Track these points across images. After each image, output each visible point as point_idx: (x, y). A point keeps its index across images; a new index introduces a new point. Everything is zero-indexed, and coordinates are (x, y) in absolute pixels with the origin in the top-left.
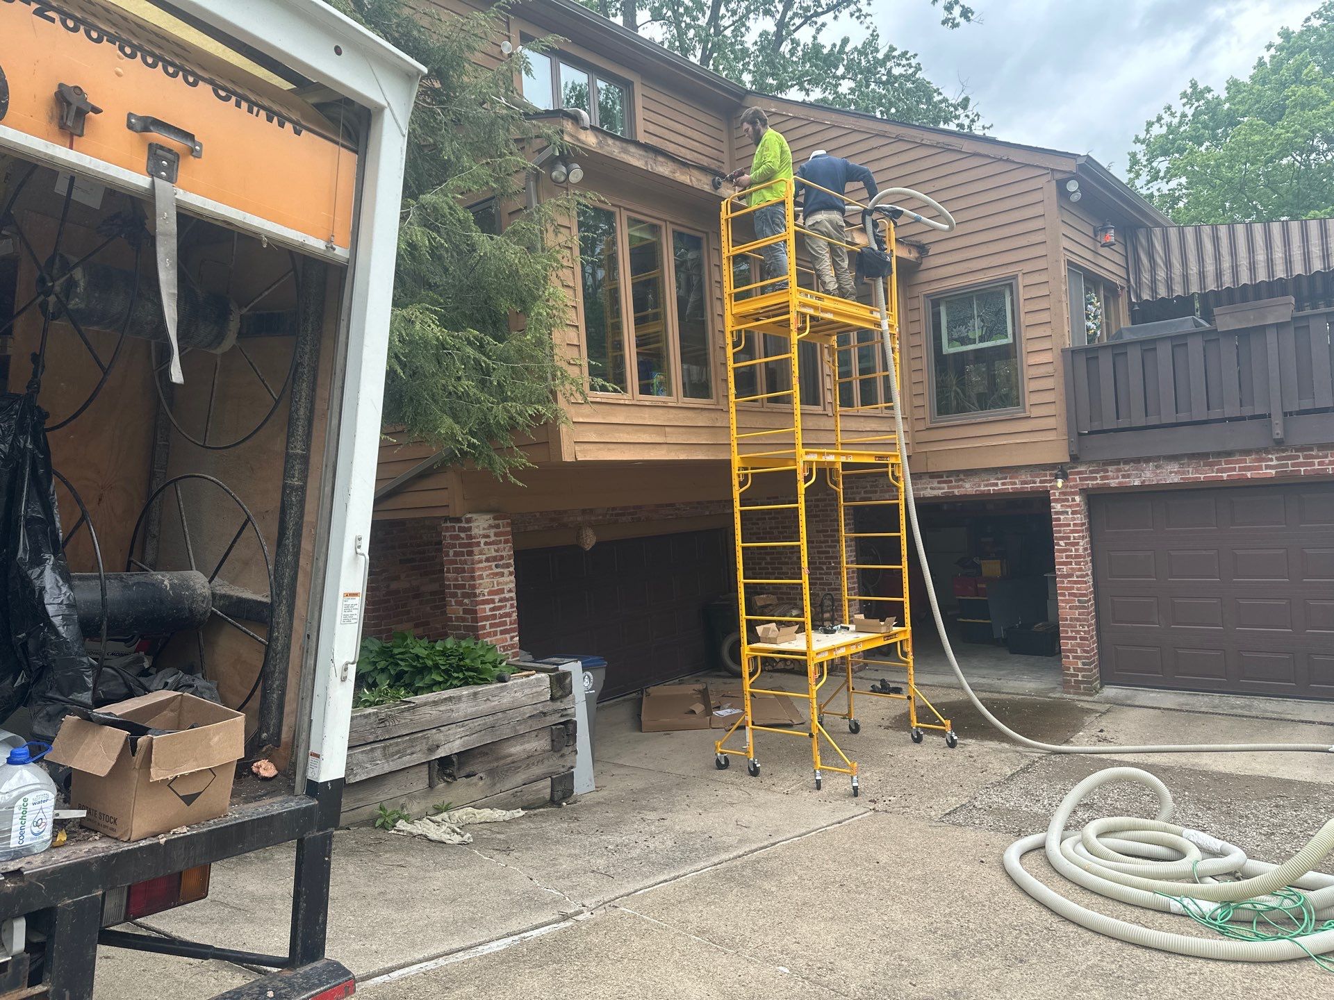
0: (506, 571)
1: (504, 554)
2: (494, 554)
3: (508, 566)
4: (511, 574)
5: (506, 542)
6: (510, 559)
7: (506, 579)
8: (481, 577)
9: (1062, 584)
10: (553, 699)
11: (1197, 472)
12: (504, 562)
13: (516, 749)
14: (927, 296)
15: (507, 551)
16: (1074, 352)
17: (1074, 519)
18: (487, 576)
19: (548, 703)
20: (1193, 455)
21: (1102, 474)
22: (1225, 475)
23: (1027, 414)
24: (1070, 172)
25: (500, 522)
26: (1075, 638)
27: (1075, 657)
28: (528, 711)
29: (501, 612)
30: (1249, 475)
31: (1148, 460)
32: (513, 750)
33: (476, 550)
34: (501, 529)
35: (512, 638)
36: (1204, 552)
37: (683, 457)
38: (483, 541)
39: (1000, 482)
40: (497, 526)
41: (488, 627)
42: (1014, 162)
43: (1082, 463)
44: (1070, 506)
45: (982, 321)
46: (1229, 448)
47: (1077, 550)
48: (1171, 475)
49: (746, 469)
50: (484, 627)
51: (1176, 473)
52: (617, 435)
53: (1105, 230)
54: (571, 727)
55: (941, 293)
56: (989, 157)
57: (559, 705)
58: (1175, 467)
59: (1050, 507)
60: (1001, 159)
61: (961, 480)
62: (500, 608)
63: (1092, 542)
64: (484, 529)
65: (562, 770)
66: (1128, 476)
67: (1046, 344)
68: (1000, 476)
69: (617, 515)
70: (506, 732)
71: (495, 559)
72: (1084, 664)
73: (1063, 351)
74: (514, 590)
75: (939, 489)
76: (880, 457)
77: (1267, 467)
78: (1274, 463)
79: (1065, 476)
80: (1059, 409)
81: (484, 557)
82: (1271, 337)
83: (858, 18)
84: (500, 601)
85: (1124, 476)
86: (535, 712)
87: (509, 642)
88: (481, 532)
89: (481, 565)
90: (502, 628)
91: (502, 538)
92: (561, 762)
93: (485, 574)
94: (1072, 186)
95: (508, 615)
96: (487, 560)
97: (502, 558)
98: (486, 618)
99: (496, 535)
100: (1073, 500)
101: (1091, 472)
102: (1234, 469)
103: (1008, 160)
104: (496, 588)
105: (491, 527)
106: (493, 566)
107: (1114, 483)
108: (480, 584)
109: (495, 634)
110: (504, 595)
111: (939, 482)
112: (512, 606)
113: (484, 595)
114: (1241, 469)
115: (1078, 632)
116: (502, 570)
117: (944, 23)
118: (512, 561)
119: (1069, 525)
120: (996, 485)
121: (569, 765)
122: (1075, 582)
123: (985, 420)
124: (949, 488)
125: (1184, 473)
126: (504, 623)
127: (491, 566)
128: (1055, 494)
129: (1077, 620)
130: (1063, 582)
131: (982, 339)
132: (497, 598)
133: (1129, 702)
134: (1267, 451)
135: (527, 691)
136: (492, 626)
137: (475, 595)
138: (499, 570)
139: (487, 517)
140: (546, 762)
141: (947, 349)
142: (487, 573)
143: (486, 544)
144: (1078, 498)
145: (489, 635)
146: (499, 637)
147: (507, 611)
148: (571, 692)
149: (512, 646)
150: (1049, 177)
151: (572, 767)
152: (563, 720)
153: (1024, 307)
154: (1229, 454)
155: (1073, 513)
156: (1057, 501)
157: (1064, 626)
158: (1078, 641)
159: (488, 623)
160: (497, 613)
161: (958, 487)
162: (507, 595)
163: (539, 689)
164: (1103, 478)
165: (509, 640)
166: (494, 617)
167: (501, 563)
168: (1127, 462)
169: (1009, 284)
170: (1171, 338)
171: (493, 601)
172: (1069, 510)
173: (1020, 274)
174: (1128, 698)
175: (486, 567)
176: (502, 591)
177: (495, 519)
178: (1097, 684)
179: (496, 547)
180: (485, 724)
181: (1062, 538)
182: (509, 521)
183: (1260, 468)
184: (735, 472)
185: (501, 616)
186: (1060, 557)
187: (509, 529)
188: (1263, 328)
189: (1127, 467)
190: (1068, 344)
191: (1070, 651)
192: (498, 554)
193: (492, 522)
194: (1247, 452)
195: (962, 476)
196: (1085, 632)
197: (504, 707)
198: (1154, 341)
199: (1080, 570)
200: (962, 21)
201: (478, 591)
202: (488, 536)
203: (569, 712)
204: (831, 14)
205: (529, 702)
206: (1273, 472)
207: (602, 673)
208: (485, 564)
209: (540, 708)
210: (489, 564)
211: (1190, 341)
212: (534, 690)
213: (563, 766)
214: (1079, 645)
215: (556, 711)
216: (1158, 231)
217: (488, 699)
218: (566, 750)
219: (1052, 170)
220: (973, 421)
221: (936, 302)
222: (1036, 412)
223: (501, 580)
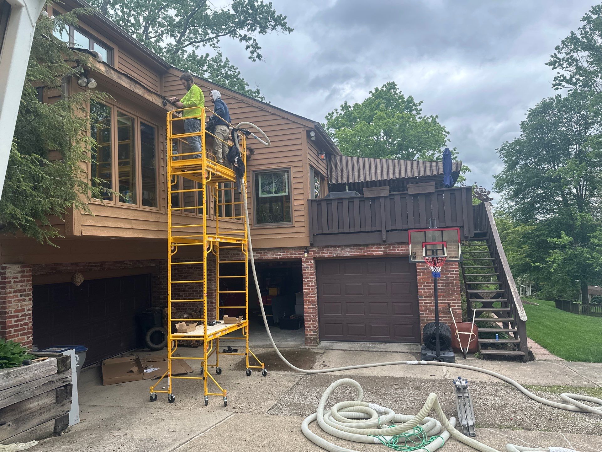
0: (27, 298)
1: (26, 288)
2: (20, 288)
3: (28, 295)
4: (30, 300)
5: (28, 281)
6: (30, 291)
7: (26, 303)
8: (10, 302)
9: (306, 298)
10: (59, 372)
11: (356, 252)
12: (26, 293)
13: (33, 405)
14: (253, 171)
15: (28, 286)
16: (312, 201)
17: (311, 270)
18: (14, 301)
19: (56, 375)
20: (355, 245)
21: (322, 252)
22: (366, 253)
23: (294, 225)
24: (312, 128)
25: (25, 269)
26: (310, 321)
27: (310, 330)
28: (42, 381)
29: (22, 322)
30: (374, 254)
31: (339, 246)
32: (31, 405)
33: (8, 286)
34: (26, 274)
35: (28, 338)
36: (358, 284)
37: (141, 236)
38: (13, 280)
39: (282, 254)
40: (23, 272)
41: (13, 332)
42: (290, 120)
43: (314, 247)
44: (309, 265)
45: (276, 185)
46: (368, 243)
47: (312, 283)
48: (347, 253)
49: (175, 244)
50: (10, 332)
51: (349, 252)
52: (106, 223)
53: (321, 154)
54: (69, 388)
55: (259, 171)
56: (279, 116)
57: (62, 376)
58: (348, 250)
59: (302, 265)
60: (285, 118)
61: (266, 252)
62: (21, 320)
63: (317, 280)
64: (14, 273)
65: (62, 413)
66: (332, 253)
67: (301, 197)
68: (282, 251)
69: (91, 266)
70: (28, 395)
71: (20, 291)
72: (314, 332)
73: (308, 200)
74: (32, 309)
75: (256, 256)
76: (239, 241)
77: (380, 251)
78: (383, 249)
79: (308, 252)
80: (306, 224)
81: (13, 290)
82: (382, 200)
83: (213, 47)
84: (22, 316)
85: (330, 253)
86: (47, 382)
87: (26, 340)
88: (12, 275)
89: (10, 295)
90: (22, 332)
91: (26, 279)
92: (62, 409)
93: (13, 300)
94: (312, 134)
95: (27, 324)
96: (15, 292)
97: (25, 290)
98: (12, 327)
99: (22, 277)
100: (311, 262)
101: (318, 251)
102: (369, 251)
103: (287, 119)
104: (20, 308)
105: (19, 272)
106: (19, 295)
107: (326, 255)
108: (9, 306)
109: (17, 336)
110: (25, 313)
111: (257, 253)
112: (29, 319)
113: (11, 313)
114: (372, 251)
115: (311, 319)
116: (24, 298)
117: (250, 58)
118: (31, 292)
119: (309, 273)
120: (280, 255)
121: (66, 410)
122: (311, 297)
123: (276, 227)
124: (261, 256)
125: (351, 252)
126: (24, 329)
127: (17, 295)
128: (304, 260)
129: (312, 313)
130: (306, 297)
131: (276, 192)
132: (20, 314)
133: (331, 348)
134: (380, 245)
135: (42, 369)
136: (15, 331)
137: (5, 313)
138: (22, 298)
139: (17, 266)
140: (52, 410)
141: (261, 195)
142: (15, 299)
143: (15, 282)
144: (312, 261)
145: (13, 336)
146: (20, 337)
147: (26, 321)
148: (70, 368)
149: (28, 343)
150: (304, 129)
151: (68, 411)
152: (64, 384)
153: (293, 181)
154: (367, 245)
155: (311, 267)
156: (304, 262)
157: (306, 316)
158: (312, 322)
159: (13, 329)
160: (20, 323)
161: (265, 255)
162: (27, 313)
163: (50, 368)
164: (322, 253)
165: (26, 339)
166: (18, 325)
167: (24, 293)
168: (331, 247)
169: (287, 170)
170: (348, 199)
171: (17, 316)
172: (309, 266)
173: (292, 167)
174: (330, 346)
175: (14, 296)
176: (24, 310)
177: (22, 267)
178: (318, 341)
179: (21, 284)
180: (13, 392)
181: (306, 278)
182: (31, 269)
183: (378, 251)
184: (170, 245)
185: (22, 325)
186: (305, 286)
187: (31, 273)
188: (379, 197)
189: (331, 249)
190: (310, 198)
191: (308, 327)
192: (22, 288)
193: (19, 269)
194: (373, 245)
195: (266, 251)
196: (314, 318)
197: (27, 380)
198: (342, 199)
199: (313, 292)
200: (257, 59)
201: (7, 311)
202: (17, 278)
203: (68, 379)
204: (202, 43)
205: (44, 375)
206: (382, 253)
207: (84, 355)
208: (13, 294)
209: (51, 378)
210: (16, 294)
211: (354, 200)
212: (47, 368)
213: (63, 411)
214: (312, 324)
215: (60, 380)
216: (338, 157)
217: (17, 376)
218: (65, 402)
219: (305, 126)
220: (272, 227)
221: (257, 174)
222: (297, 225)
223: (23, 303)
